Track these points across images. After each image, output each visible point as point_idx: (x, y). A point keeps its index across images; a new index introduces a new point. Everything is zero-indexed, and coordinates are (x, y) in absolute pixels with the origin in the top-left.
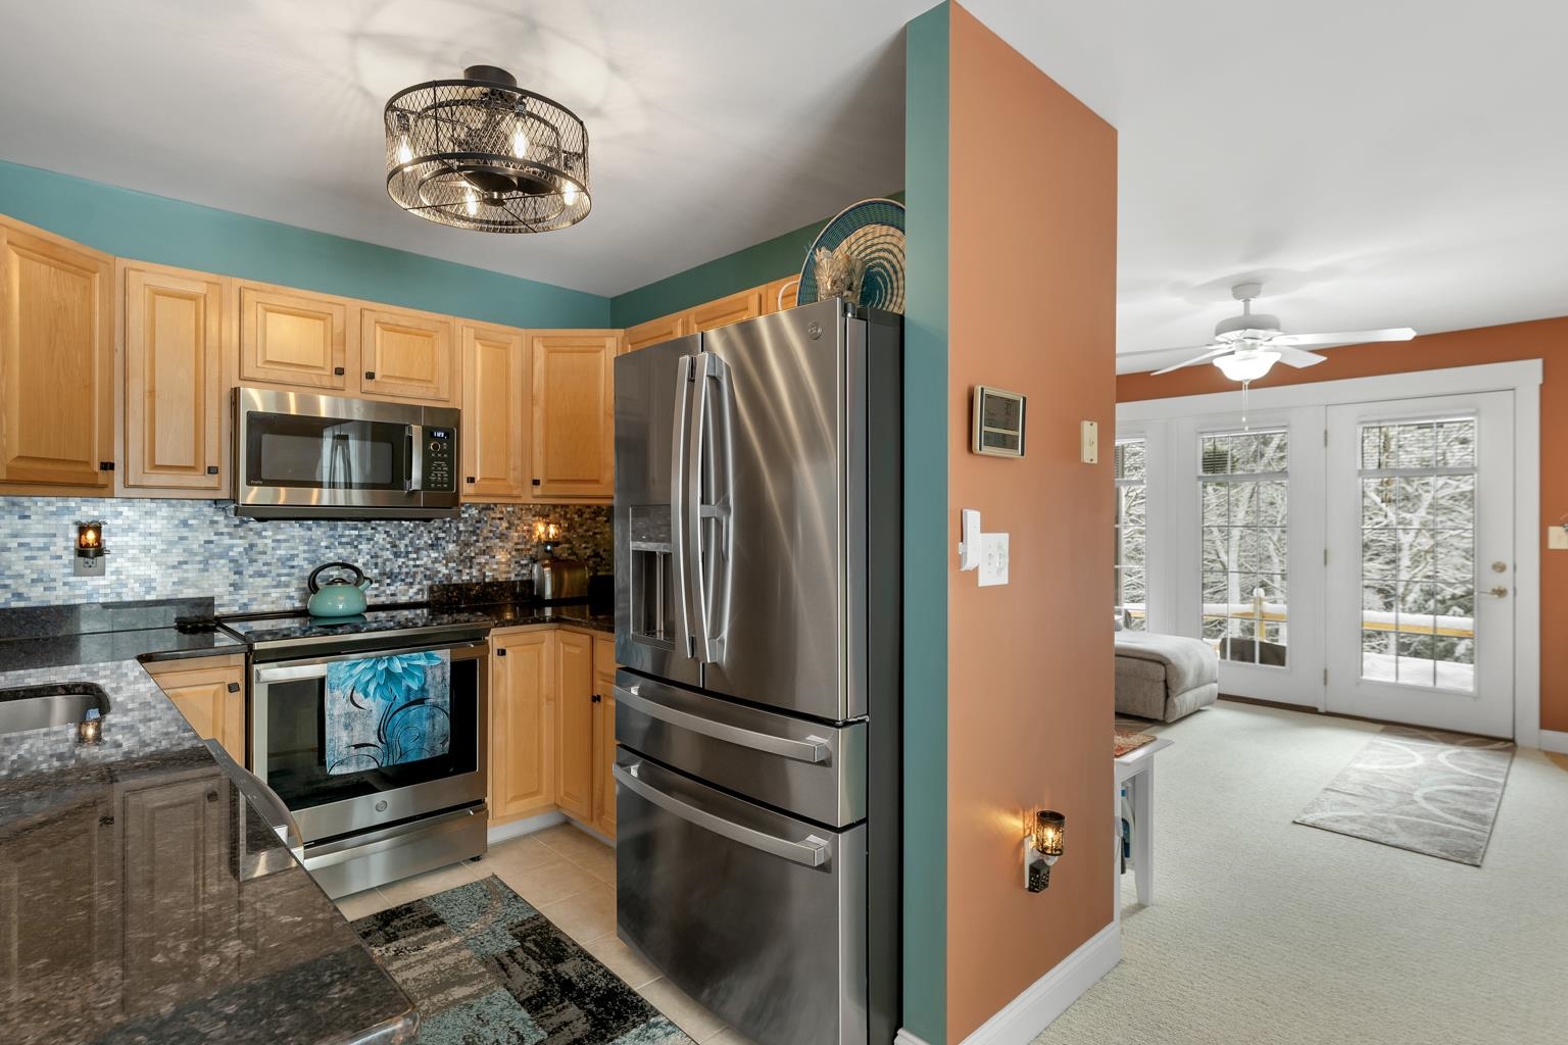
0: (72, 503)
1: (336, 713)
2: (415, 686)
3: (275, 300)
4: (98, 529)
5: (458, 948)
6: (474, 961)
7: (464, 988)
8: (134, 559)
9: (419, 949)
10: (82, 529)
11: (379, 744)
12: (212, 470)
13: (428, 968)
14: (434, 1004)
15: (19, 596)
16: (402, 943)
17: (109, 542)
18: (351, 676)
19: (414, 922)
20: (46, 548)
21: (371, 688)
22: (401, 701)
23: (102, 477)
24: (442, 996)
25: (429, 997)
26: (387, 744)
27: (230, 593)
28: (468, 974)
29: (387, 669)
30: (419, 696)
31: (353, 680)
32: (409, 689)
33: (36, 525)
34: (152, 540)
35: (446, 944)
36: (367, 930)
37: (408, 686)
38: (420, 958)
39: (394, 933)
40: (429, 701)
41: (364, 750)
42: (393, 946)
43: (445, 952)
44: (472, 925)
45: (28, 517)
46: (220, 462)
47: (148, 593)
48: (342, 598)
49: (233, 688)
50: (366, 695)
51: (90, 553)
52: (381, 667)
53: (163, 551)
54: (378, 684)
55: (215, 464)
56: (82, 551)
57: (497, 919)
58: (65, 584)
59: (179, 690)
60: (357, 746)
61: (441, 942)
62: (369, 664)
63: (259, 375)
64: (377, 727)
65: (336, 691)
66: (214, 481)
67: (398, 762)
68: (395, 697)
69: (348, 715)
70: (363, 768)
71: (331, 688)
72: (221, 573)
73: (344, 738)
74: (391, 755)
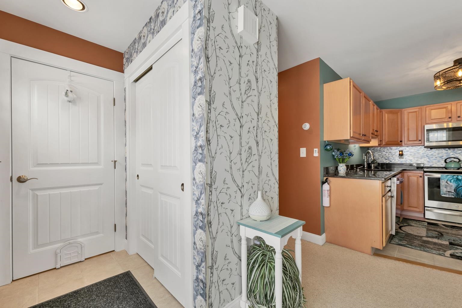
0: (398, 147)
1: (443, 184)
3: (433, 108)
4: (402, 151)
8: (409, 156)
10: (400, 151)
11: (455, 193)
12: (420, 140)
15: (391, 161)
17: (404, 153)
18: (447, 178)
20: (395, 154)
21: (452, 181)
23: (400, 143)
26: (457, 193)
27: (428, 163)
29: (457, 178)
31: (447, 179)
33: (393, 151)
34: (412, 153)
41: (450, 193)
46: (421, 139)
47: (411, 162)
48: (453, 164)
49: (421, 177)
50: (451, 182)
51: (401, 155)
52: (455, 177)
53: (414, 155)
54: (454, 181)
55: (420, 139)
56: (400, 155)
58: (398, 160)
59: (411, 176)
60: (448, 192)
62: (452, 176)
63: (430, 122)
64: (454, 189)
65: (443, 181)
66: (420, 142)
67: (461, 198)
68: (459, 184)
69: (446, 185)
70: (450, 196)
71: (442, 180)
72: (425, 159)
73: (445, 190)
74: (458, 196)
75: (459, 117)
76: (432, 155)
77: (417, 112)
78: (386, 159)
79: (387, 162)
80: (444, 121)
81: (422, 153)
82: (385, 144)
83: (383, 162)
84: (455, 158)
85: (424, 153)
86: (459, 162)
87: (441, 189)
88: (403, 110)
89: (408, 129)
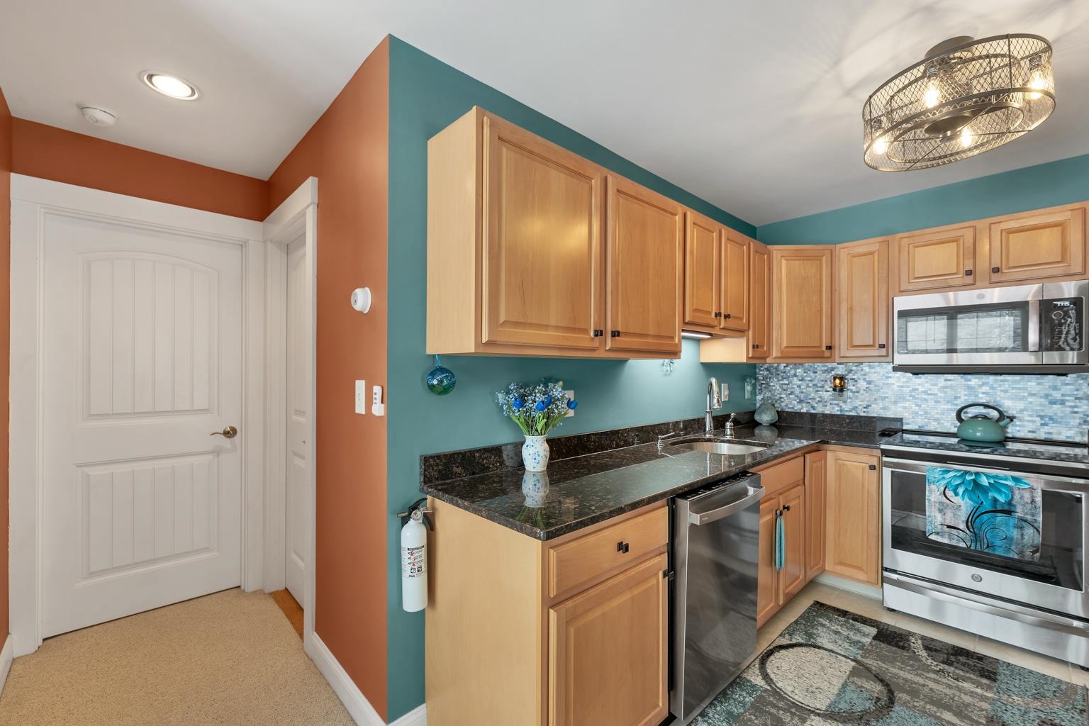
2: (1002, 499)
3: (921, 239)
5: (983, 698)
6: (984, 712)
7: (956, 718)
9: (957, 679)
10: (834, 378)
11: (968, 532)
12: (882, 346)
13: (948, 691)
14: (924, 708)
15: (813, 407)
16: (951, 669)
18: (944, 477)
19: (975, 666)
20: (823, 387)
21: (961, 490)
22: (987, 506)
23: (827, 353)
24: (935, 709)
25: (926, 703)
26: (975, 534)
28: (970, 715)
29: (974, 480)
30: (1006, 508)
31: (945, 482)
32: (995, 500)
35: (979, 691)
36: (938, 649)
37: (994, 497)
38: (950, 683)
39: (953, 662)
40: (1017, 514)
41: (954, 531)
42: (942, 666)
43: (972, 694)
44: (1015, 698)
45: (816, 372)
46: (886, 340)
48: (982, 430)
49: (872, 468)
50: (956, 494)
51: (838, 389)
52: (969, 477)
54: (966, 489)
55: (883, 343)
56: (834, 388)
57: (1042, 709)
58: (831, 404)
59: (846, 462)
60: (949, 527)
61: (977, 687)
62: (959, 474)
63: (910, 288)
64: (965, 519)
65: (933, 487)
66: (883, 352)
67: (985, 551)
68: (982, 502)
69: (941, 503)
70: (954, 543)
71: (930, 483)
72: (907, 404)
73: (939, 518)
74: (979, 544)
75: (996, 270)
76: (925, 392)
77: (876, 255)
78: (801, 402)
79: (804, 410)
80: (951, 282)
81: (898, 386)
82: (779, 355)
83: (793, 408)
84: (987, 406)
85: (903, 387)
86: (998, 420)
87: (927, 513)
88: (838, 246)
89: (851, 309)
